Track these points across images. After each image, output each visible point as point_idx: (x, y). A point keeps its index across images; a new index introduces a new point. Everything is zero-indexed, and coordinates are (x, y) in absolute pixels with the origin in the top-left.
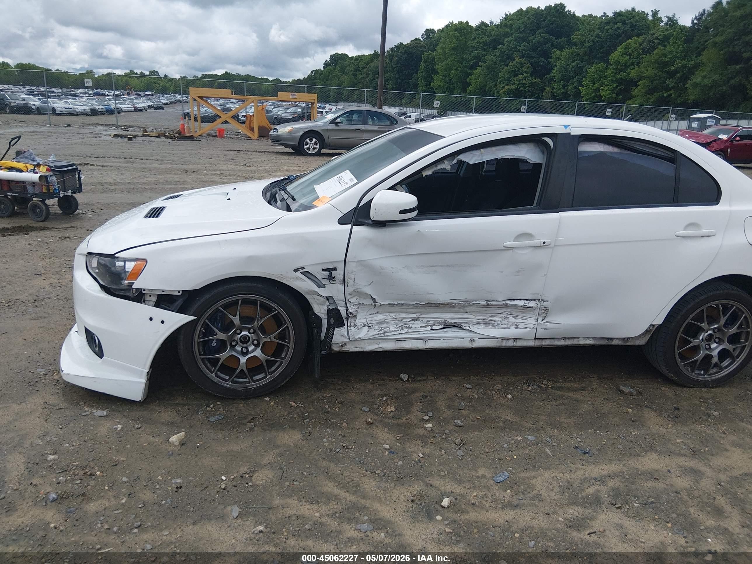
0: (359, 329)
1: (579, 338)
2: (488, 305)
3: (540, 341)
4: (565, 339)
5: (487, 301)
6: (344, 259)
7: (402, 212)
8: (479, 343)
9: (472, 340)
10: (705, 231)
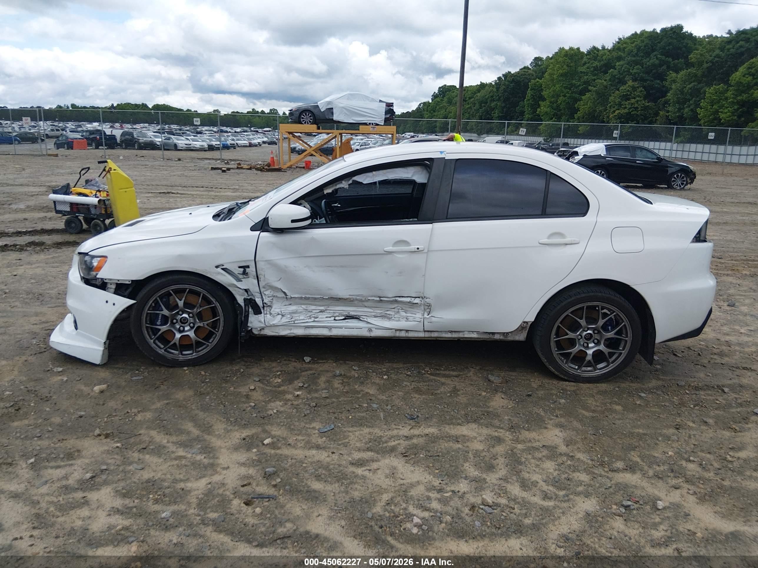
0: (274, 316)
1: (464, 332)
2: (381, 300)
3: (429, 333)
4: (451, 332)
5: (380, 297)
6: (253, 259)
7: (293, 221)
8: (377, 333)
9: (370, 330)
10: (567, 240)
